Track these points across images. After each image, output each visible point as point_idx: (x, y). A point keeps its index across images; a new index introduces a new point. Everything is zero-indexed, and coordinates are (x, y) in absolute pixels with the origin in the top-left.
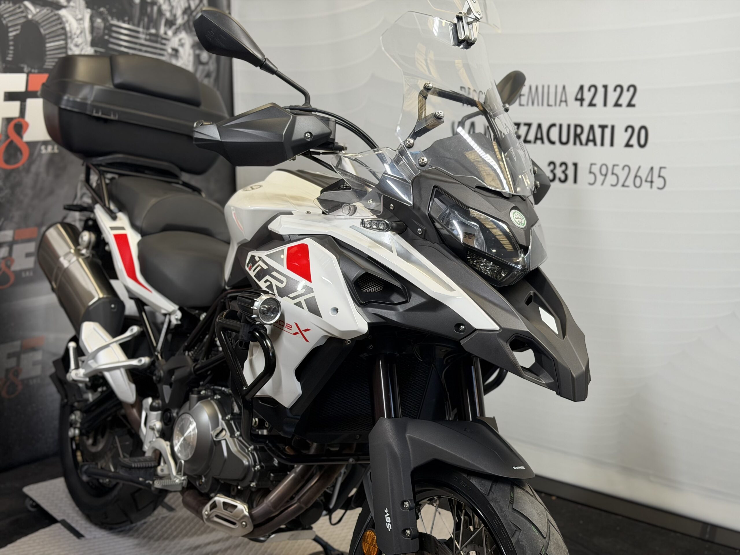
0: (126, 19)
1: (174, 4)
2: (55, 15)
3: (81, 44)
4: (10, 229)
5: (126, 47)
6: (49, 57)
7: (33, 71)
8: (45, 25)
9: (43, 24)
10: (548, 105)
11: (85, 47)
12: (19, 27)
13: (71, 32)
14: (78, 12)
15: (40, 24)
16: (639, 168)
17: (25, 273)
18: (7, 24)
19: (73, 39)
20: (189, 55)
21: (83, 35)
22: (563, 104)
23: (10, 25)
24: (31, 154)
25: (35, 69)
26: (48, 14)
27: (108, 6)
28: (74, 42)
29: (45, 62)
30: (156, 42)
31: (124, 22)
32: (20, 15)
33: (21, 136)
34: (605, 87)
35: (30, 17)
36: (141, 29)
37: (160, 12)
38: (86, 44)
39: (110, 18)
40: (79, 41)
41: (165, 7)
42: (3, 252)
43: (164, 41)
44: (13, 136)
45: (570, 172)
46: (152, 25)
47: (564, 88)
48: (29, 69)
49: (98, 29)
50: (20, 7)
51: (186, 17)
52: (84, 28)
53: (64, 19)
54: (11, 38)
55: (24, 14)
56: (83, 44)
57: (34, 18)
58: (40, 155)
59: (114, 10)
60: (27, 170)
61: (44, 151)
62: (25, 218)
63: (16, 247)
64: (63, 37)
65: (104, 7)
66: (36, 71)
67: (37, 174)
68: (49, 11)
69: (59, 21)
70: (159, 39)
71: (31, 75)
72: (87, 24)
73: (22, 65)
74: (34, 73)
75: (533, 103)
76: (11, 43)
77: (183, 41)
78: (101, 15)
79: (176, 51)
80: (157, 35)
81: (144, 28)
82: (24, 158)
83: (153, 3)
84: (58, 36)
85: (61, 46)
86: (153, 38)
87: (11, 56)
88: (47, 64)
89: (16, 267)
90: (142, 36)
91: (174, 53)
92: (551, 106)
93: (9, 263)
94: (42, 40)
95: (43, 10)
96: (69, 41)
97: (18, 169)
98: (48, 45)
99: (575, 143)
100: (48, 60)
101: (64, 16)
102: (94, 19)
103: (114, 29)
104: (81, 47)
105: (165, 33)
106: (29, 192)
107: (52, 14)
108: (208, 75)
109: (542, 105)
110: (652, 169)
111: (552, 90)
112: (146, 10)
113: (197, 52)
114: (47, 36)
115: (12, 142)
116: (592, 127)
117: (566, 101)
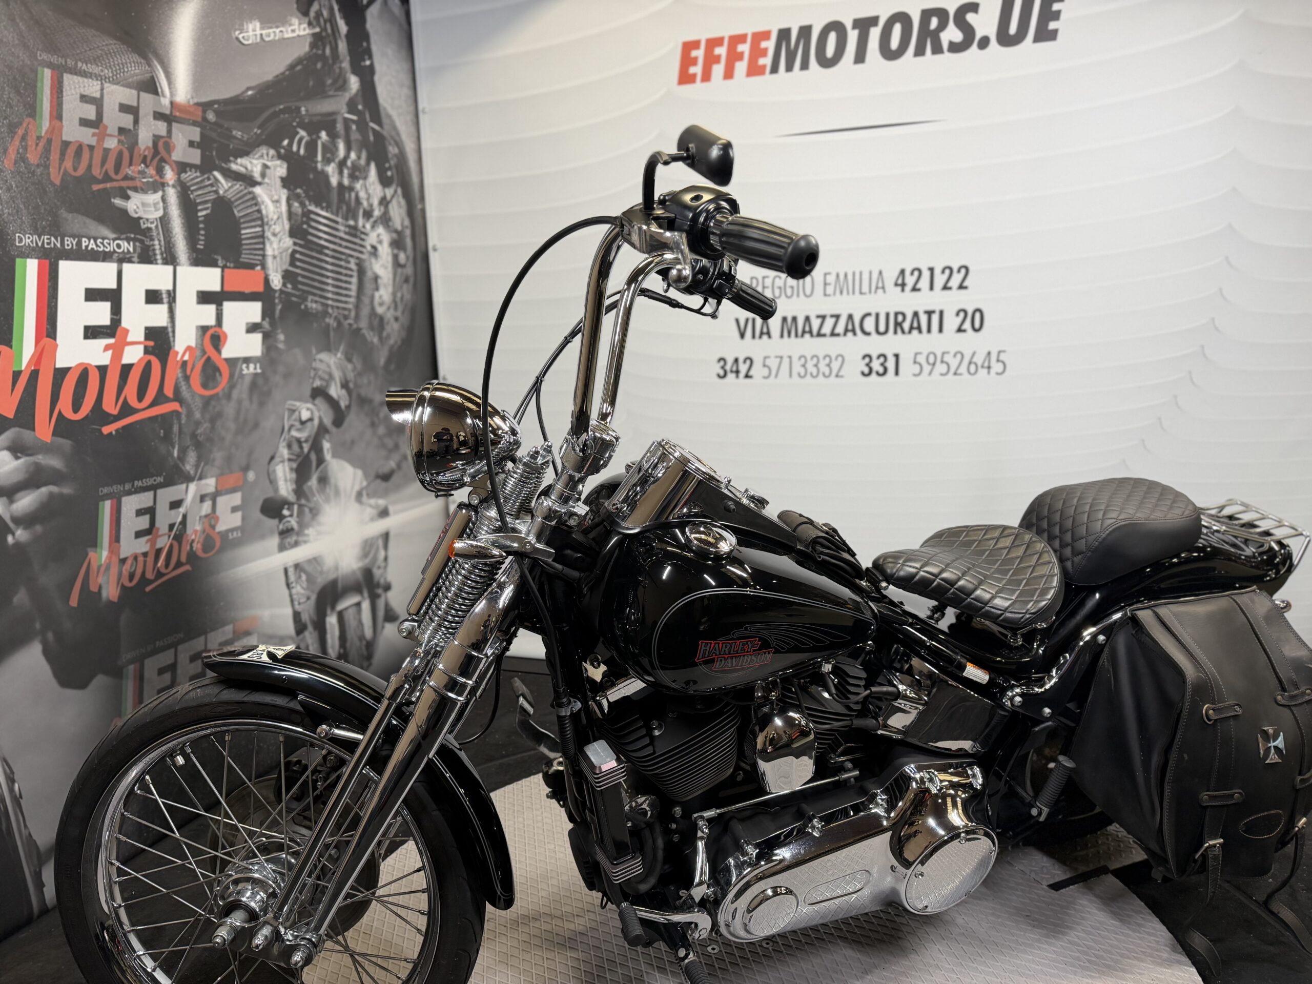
0: (324, 205)
1: (371, 191)
2: (250, 193)
3: (279, 232)
4: (212, 476)
5: (326, 240)
6: (245, 247)
7: (228, 264)
8: (239, 205)
9: (236, 204)
10: (861, 293)
11: (283, 237)
12: (209, 205)
13: (267, 217)
14: (273, 190)
15: (233, 203)
16: (974, 354)
17: (232, 535)
18: (195, 200)
19: (270, 226)
20: (388, 254)
21: (280, 220)
22: (880, 291)
23: (198, 201)
24: (232, 376)
25: (230, 263)
26: (242, 191)
27: (304, 188)
28: (271, 230)
29: (241, 254)
30: (355, 236)
31: (322, 209)
32: (210, 189)
33: (219, 351)
34: (931, 270)
35: (221, 192)
36: (339, 220)
37: (358, 201)
38: (284, 234)
39: (307, 203)
40: (277, 228)
41: (362, 195)
42: (206, 507)
43: (363, 236)
44: (211, 351)
45: (891, 364)
46: (350, 215)
47: (881, 273)
48: (224, 262)
49: (296, 215)
50: (209, 179)
51: (382, 209)
52: (281, 213)
53: (259, 199)
54: (200, 219)
55: (214, 189)
56: (281, 234)
57: (226, 195)
58: (242, 376)
59: (311, 193)
60: (228, 397)
61: (245, 371)
62: (229, 459)
63: (221, 500)
64: (259, 223)
65: (301, 188)
66: (232, 265)
67: (240, 402)
68: (243, 187)
69: (254, 202)
70: (358, 233)
71: (226, 270)
72: (284, 208)
73: (216, 257)
74: (229, 268)
75: (841, 292)
76: (201, 226)
77: (381, 237)
78: (298, 197)
79: (374, 248)
80: (355, 228)
81: (342, 218)
82: (223, 381)
83: (351, 189)
84: (254, 220)
85: (258, 234)
86: (352, 231)
87: (202, 243)
88: (243, 256)
89: (221, 527)
90: (342, 228)
91: (373, 250)
92: (865, 294)
93: (213, 522)
94: (235, 225)
95: (236, 185)
96: (266, 228)
97: (217, 394)
98: (243, 232)
99: (895, 332)
100: (244, 252)
101: (260, 196)
102: (291, 202)
103: (312, 216)
104: (279, 236)
105: (364, 227)
106: (232, 426)
107: (246, 191)
108: (406, 280)
109: (854, 293)
110: (989, 353)
111: (866, 277)
112: (344, 197)
113: (396, 251)
114: (242, 220)
115: (209, 359)
116: (916, 314)
117: (883, 288)
